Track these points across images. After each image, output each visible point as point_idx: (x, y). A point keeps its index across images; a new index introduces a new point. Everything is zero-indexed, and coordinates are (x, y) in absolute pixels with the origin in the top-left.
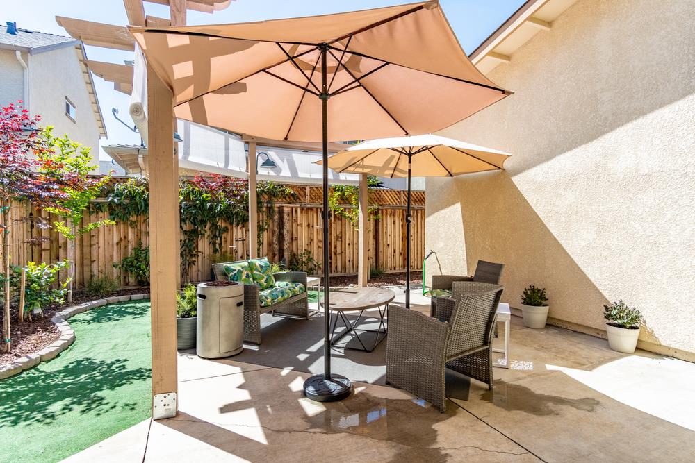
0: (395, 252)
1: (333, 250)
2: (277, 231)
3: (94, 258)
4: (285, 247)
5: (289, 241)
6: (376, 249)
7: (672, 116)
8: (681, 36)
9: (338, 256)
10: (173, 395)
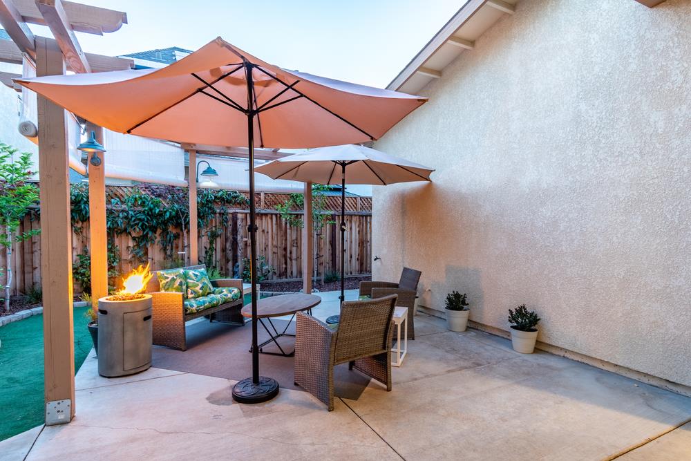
0: (351, 257)
1: (288, 255)
2: (231, 237)
3: (36, 265)
4: (239, 253)
5: (243, 246)
6: (332, 254)
7: (564, 136)
8: (572, 62)
9: (293, 261)
10: (68, 402)
